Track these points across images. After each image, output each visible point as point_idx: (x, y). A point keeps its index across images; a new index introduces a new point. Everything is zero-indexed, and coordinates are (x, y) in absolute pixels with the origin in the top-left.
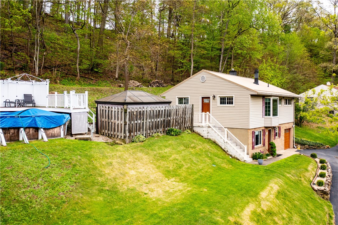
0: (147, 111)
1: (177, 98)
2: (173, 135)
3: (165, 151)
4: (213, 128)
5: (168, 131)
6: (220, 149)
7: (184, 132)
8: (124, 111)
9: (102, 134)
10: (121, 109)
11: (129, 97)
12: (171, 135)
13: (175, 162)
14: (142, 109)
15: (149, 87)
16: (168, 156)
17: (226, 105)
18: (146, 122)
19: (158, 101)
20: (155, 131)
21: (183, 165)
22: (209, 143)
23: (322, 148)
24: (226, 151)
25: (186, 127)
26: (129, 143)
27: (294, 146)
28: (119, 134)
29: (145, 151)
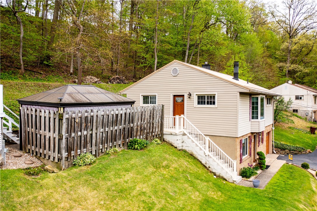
0: (97, 116)
1: (141, 96)
2: (137, 149)
3: (126, 179)
4: (190, 136)
5: (130, 143)
6: (200, 165)
7: (151, 143)
8: (59, 117)
9: (27, 151)
10: (54, 113)
11: (70, 95)
12: (134, 149)
13: (142, 199)
14: (89, 113)
15: (108, 83)
16: (130, 188)
17: (206, 106)
18: (96, 133)
19: (115, 101)
20: (111, 145)
21: (153, 204)
22: (185, 157)
23: (303, 153)
24: (208, 167)
25: (154, 136)
26: (68, 167)
27: (273, 151)
28: (51, 153)
29: (92, 182)
